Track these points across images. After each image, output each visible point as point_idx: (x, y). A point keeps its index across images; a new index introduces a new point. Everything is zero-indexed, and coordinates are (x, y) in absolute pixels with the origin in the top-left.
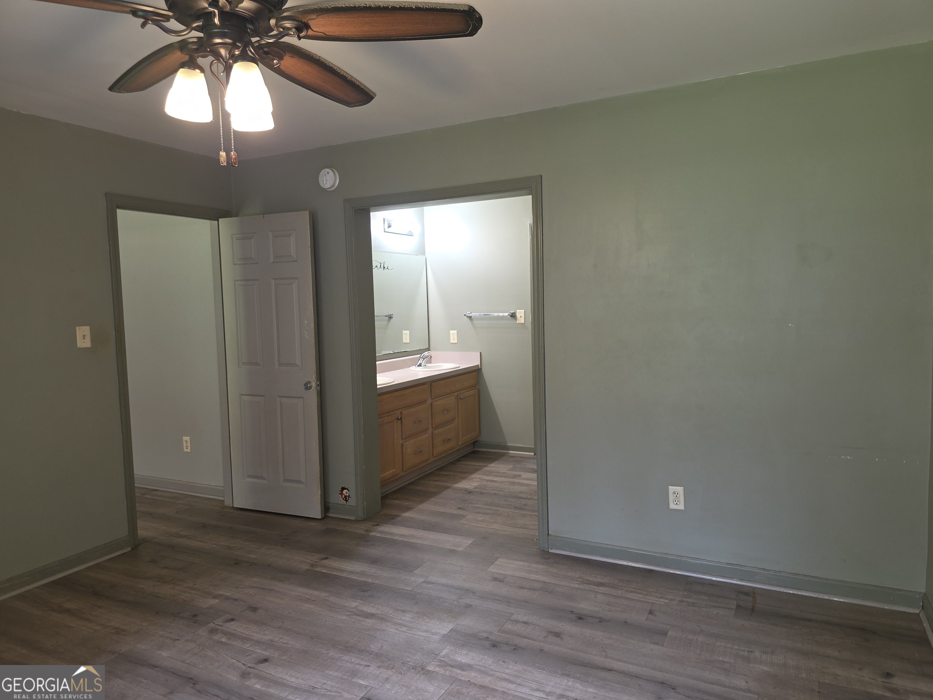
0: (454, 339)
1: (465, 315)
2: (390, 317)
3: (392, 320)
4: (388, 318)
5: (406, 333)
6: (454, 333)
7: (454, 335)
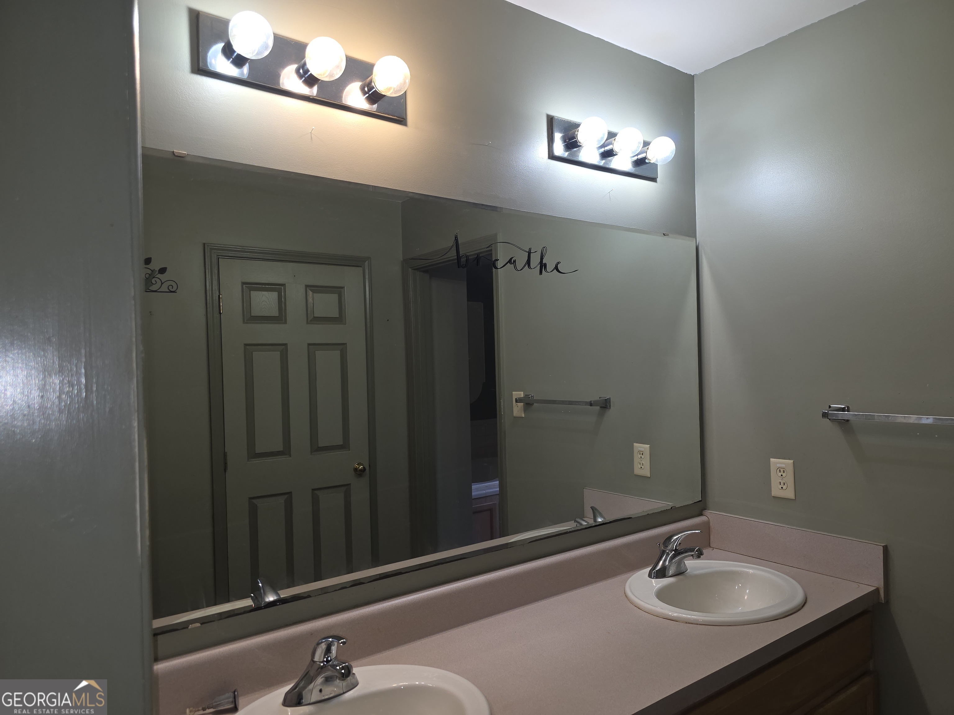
0: (784, 487)
1: (825, 415)
2: (605, 405)
3: (612, 412)
4: (598, 408)
5: (643, 449)
6: (783, 466)
7: (784, 475)
